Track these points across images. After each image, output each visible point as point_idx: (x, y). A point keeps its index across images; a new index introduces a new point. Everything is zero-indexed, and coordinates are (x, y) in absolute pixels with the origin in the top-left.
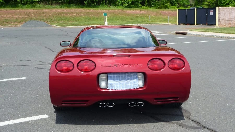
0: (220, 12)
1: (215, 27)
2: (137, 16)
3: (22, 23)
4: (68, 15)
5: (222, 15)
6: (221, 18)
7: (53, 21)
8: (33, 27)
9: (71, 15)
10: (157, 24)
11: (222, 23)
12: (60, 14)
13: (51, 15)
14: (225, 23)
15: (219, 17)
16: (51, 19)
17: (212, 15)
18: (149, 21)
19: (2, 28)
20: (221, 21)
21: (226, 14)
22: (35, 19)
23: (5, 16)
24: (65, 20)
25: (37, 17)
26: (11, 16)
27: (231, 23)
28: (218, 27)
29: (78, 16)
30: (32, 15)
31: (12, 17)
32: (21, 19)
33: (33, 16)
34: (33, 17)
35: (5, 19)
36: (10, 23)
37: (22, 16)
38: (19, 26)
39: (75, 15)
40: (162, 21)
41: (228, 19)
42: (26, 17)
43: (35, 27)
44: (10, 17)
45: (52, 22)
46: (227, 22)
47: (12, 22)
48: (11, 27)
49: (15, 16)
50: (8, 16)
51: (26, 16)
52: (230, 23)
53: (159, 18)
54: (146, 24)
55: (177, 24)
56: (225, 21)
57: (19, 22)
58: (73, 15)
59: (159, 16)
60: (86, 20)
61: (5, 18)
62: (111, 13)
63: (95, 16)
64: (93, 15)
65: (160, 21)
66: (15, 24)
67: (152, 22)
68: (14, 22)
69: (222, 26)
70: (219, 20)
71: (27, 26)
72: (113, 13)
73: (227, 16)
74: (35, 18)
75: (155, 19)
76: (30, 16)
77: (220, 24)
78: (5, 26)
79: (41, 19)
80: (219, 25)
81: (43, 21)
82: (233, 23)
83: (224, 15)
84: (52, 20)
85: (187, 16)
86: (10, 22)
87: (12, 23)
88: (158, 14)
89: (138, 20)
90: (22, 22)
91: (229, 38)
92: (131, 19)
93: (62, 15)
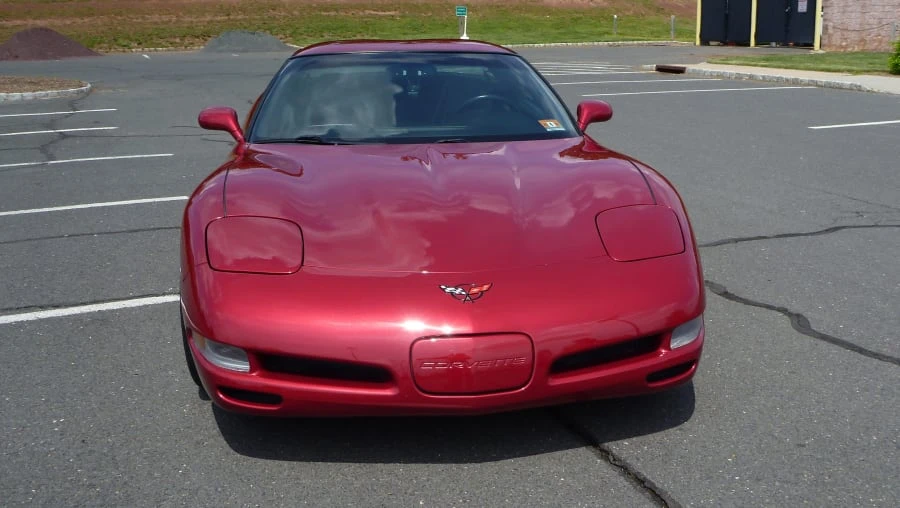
0: (828, 3)
1: (812, 52)
2: (578, 15)
3: (206, 40)
4: (350, 14)
5: (836, 11)
6: (831, 24)
7: (301, 34)
8: (235, 51)
9: (361, 13)
10: (631, 42)
11: (834, 39)
12: (326, 10)
13: (296, 13)
14: (846, 39)
15: (825, 20)
16: (297, 26)
17: (804, 13)
18: (611, 34)
19: (146, 56)
20: (830, 31)
21: (849, 9)
22: (245, 28)
23: (156, 18)
24: (339, 31)
25: (254, 19)
26: (174, 19)
27: (868, 38)
28: (821, 52)
29: (381, 17)
30: (238, 14)
31: (177, 21)
32: (204, 26)
33: (240, 17)
34: (240, 20)
35: (155, 27)
36: (172, 40)
37: (208, 18)
38: (197, 50)
39: (373, 12)
40: (657, 35)
41: (858, 26)
42: (219, 22)
43: (245, 51)
44: (170, 21)
45: (299, 37)
46: (853, 36)
47: (175, 37)
48: (174, 53)
49: (188, 19)
50: (165, 18)
51: (219, 18)
52: (863, 40)
53: (651, 24)
54: (596, 43)
55: (698, 42)
56: (845, 33)
57: (198, 37)
58: (367, 12)
59: (653, 18)
60: (406, 31)
61: (156, 23)
62: (491, 6)
63: (438, 18)
64: (430, 14)
65: (652, 33)
66: (186, 42)
67: (621, 37)
68: (183, 38)
69: (833, 49)
70: (825, 28)
71: (221, 48)
72: (498, 7)
73: (853, 15)
74: (245, 24)
75: (634, 28)
76: (231, 17)
77: (829, 41)
78: (156, 50)
79: (266, 26)
80: (824, 45)
81: (271, 33)
82: (874, 40)
83: (844, 12)
84: (300, 31)
85: (727, 16)
86: (171, 36)
87: (178, 40)
88: (650, 9)
89: (577, 29)
90: (205, 36)
91: (795, 82)
92: (557, 26)
93: (333, 13)
